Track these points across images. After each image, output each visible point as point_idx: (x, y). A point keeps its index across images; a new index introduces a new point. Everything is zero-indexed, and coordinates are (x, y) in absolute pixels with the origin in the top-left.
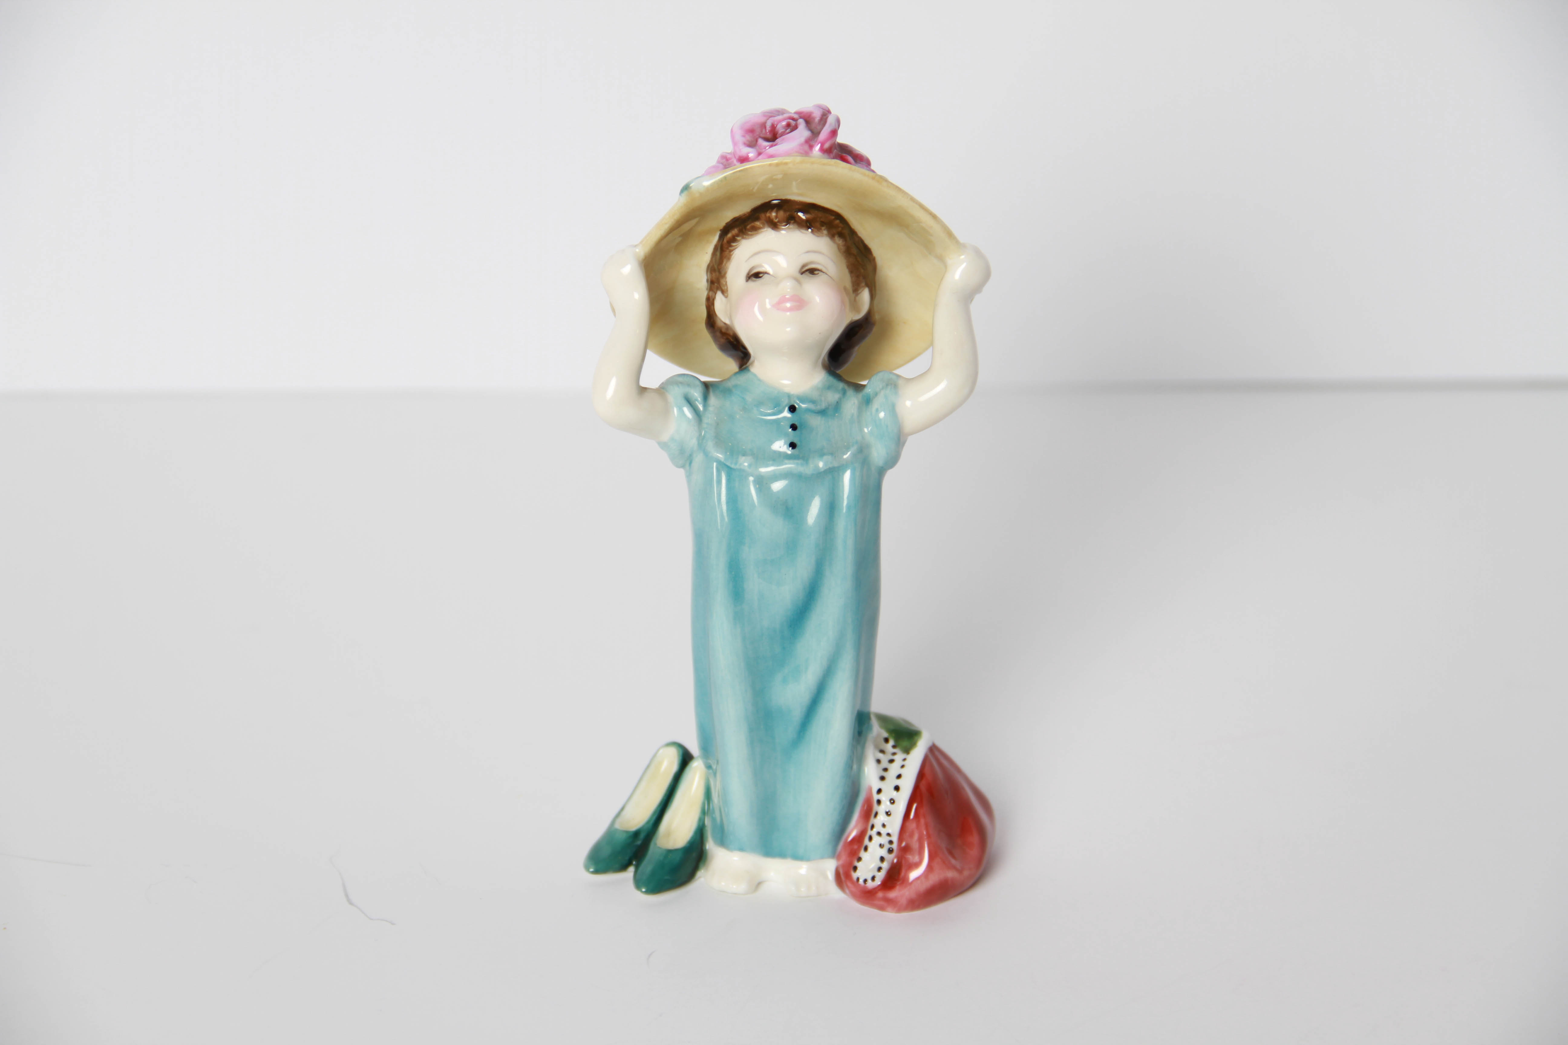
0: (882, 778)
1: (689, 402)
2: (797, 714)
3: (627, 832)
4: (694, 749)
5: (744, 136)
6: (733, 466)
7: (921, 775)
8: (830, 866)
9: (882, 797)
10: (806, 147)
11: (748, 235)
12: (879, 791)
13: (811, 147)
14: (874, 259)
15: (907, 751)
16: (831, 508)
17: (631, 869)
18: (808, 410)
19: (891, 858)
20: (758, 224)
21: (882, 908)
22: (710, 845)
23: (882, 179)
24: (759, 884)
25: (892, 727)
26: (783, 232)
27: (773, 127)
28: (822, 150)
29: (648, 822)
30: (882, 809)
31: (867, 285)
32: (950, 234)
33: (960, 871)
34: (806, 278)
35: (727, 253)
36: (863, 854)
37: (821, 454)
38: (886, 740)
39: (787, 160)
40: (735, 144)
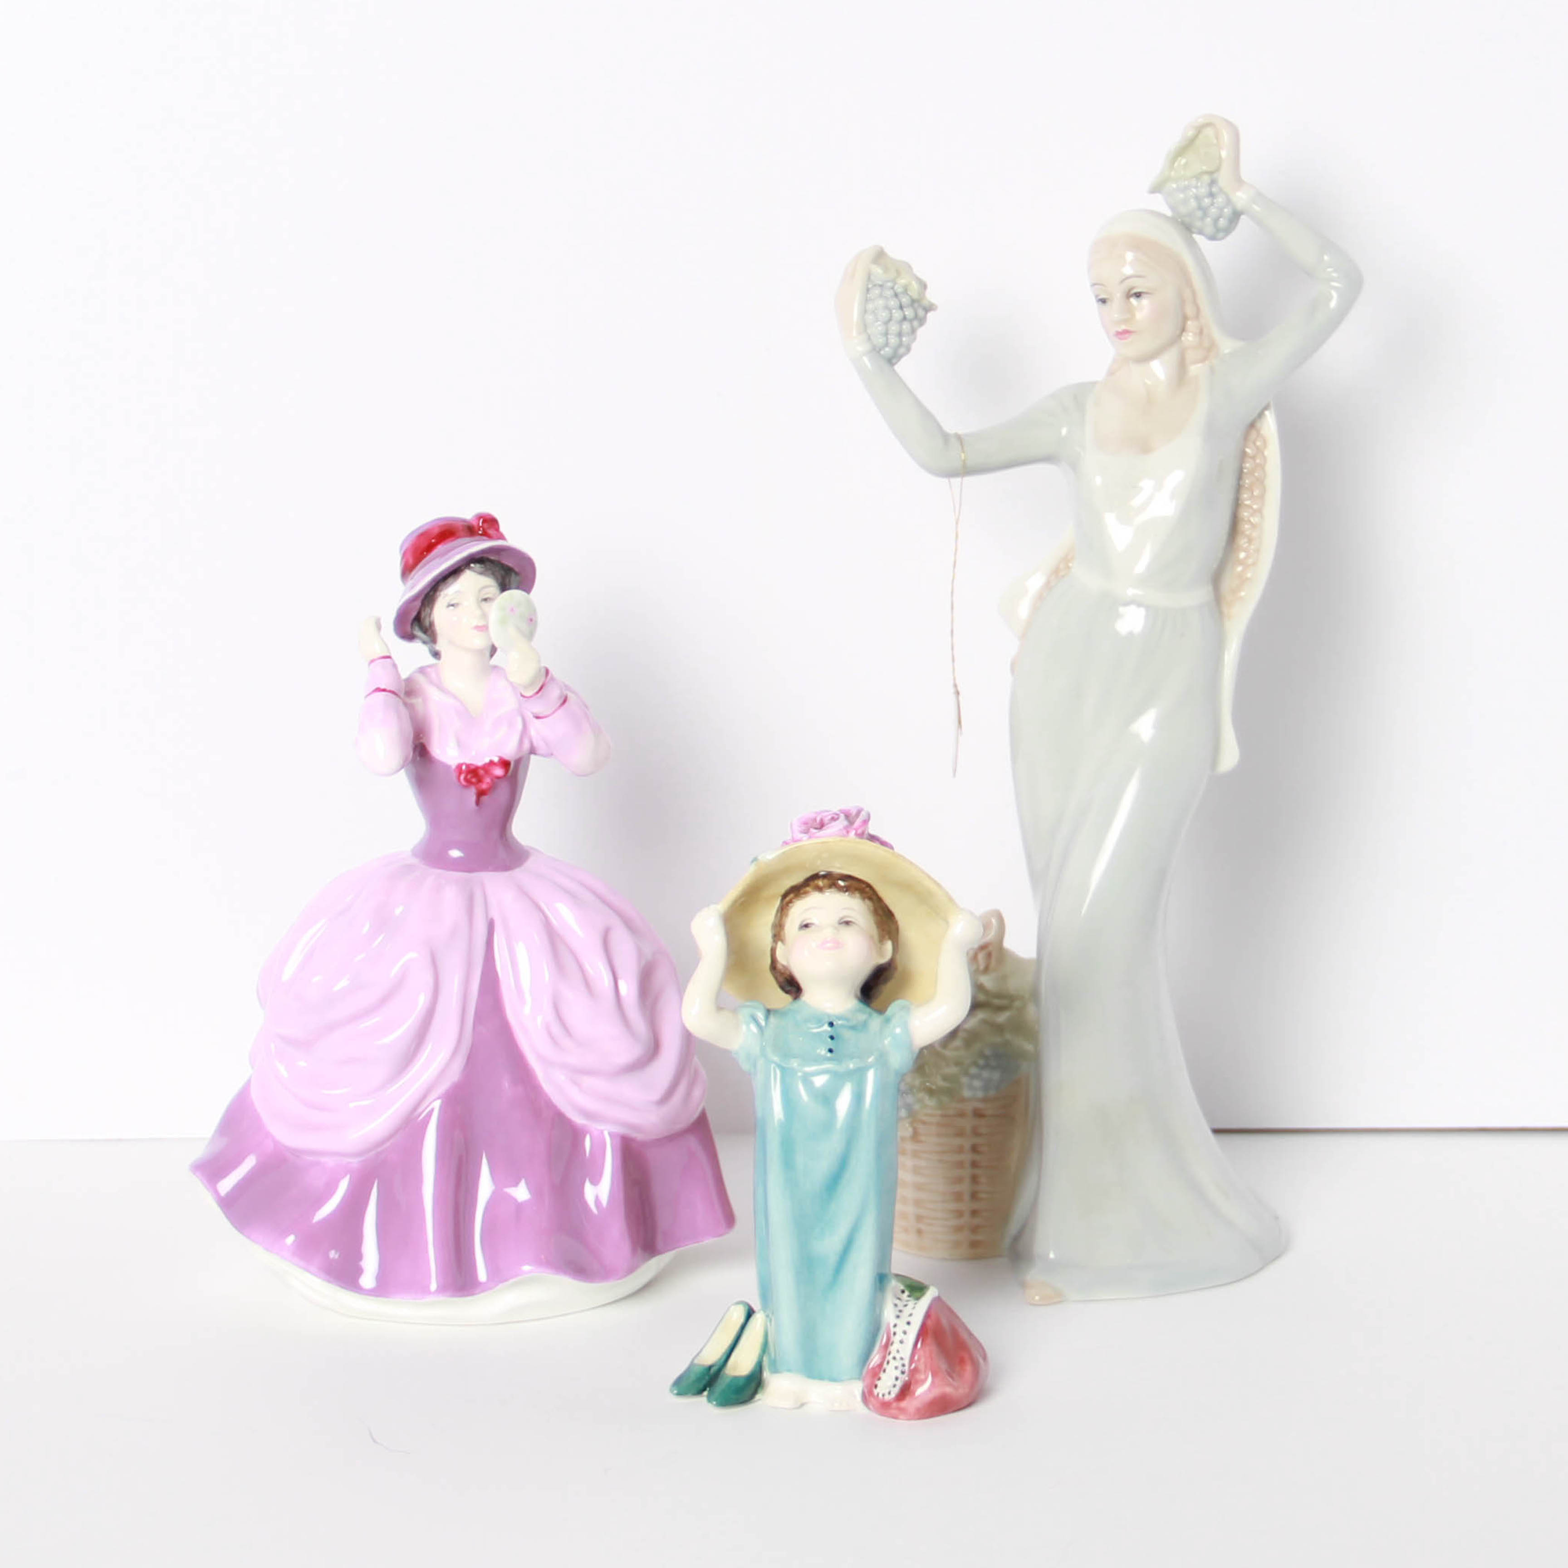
0: (898, 1317)
1: (755, 1020)
2: (833, 1259)
3: (703, 1365)
4: (756, 1305)
5: (800, 827)
6: (784, 1065)
7: (928, 1315)
8: (858, 1388)
9: (897, 1330)
10: (844, 832)
11: (801, 897)
12: (895, 1326)
13: (848, 832)
14: (896, 922)
15: (918, 1299)
16: (858, 1097)
17: (705, 1393)
18: (842, 1026)
19: (905, 1378)
20: (808, 889)
21: (895, 1417)
22: (766, 1374)
23: (899, 856)
24: (802, 1405)
25: (908, 1283)
26: (827, 894)
27: (822, 820)
28: (856, 834)
29: (720, 1359)
30: (897, 1339)
31: (890, 938)
32: (951, 899)
33: (956, 1388)
34: (843, 927)
35: (785, 911)
36: (882, 1375)
37: (852, 1057)
38: (903, 1292)
39: (830, 840)
40: (793, 832)
